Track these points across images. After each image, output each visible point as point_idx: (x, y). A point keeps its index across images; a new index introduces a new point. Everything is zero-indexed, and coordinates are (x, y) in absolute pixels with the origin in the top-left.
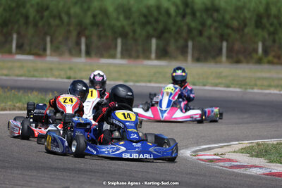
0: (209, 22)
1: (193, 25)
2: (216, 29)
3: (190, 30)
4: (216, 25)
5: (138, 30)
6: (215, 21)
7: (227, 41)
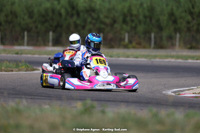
0: (89, 20)
1: (78, 22)
2: (94, 25)
3: (76, 26)
4: (94, 21)
5: (39, 26)
6: (93, 18)
7: (103, 33)
